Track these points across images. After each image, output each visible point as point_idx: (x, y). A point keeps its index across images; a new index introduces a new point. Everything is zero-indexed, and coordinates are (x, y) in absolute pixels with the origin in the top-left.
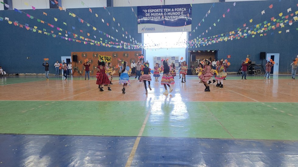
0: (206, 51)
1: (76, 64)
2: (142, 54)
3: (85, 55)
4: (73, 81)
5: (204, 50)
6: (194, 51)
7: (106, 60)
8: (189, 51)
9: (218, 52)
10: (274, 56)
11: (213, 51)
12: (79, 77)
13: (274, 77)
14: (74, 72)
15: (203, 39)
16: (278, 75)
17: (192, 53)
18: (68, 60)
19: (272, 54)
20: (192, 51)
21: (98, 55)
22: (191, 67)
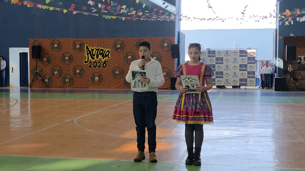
1: (39, 64)
2: (176, 43)
3: (56, 45)
4: (31, 101)
7: (100, 57)
8: (281, 37)
12: (44, 91)
14: (33, 80)
18: (23, 56)
21: (84, 46)
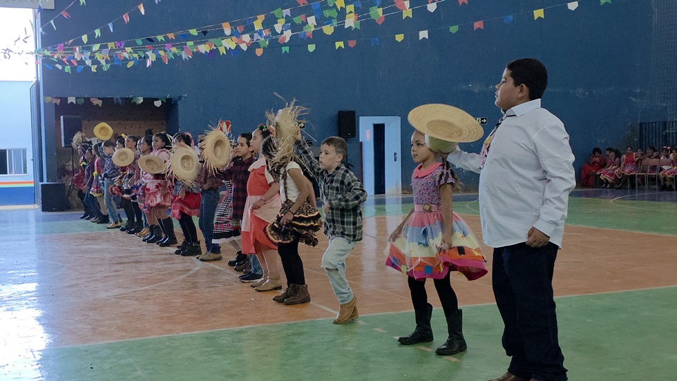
0: (128, 102)
5: (117, 95)
6: (72, 100)
8: (49, 99)
9: (181, 107)
10: (383, 126)
11: (158, 104)
13: (388, 207)
15: (111, 45)
16: (401, 197)
17: (62, 108)
19: (379, 120)
20: (64, 100)
22: (63, 172)
